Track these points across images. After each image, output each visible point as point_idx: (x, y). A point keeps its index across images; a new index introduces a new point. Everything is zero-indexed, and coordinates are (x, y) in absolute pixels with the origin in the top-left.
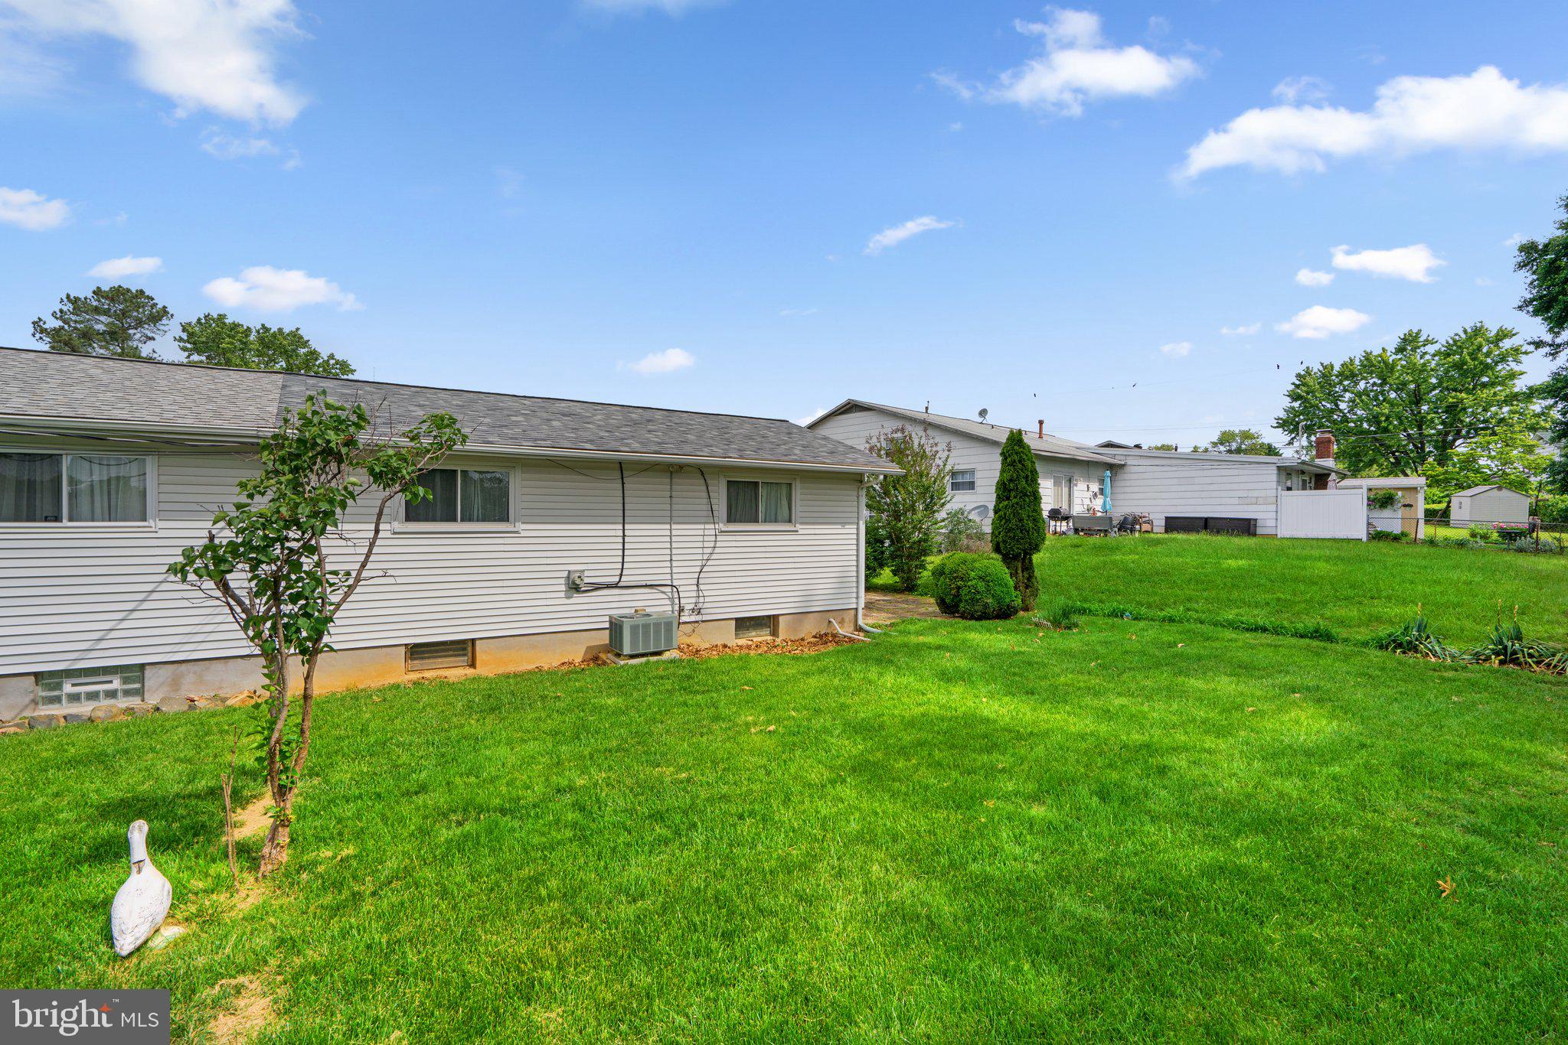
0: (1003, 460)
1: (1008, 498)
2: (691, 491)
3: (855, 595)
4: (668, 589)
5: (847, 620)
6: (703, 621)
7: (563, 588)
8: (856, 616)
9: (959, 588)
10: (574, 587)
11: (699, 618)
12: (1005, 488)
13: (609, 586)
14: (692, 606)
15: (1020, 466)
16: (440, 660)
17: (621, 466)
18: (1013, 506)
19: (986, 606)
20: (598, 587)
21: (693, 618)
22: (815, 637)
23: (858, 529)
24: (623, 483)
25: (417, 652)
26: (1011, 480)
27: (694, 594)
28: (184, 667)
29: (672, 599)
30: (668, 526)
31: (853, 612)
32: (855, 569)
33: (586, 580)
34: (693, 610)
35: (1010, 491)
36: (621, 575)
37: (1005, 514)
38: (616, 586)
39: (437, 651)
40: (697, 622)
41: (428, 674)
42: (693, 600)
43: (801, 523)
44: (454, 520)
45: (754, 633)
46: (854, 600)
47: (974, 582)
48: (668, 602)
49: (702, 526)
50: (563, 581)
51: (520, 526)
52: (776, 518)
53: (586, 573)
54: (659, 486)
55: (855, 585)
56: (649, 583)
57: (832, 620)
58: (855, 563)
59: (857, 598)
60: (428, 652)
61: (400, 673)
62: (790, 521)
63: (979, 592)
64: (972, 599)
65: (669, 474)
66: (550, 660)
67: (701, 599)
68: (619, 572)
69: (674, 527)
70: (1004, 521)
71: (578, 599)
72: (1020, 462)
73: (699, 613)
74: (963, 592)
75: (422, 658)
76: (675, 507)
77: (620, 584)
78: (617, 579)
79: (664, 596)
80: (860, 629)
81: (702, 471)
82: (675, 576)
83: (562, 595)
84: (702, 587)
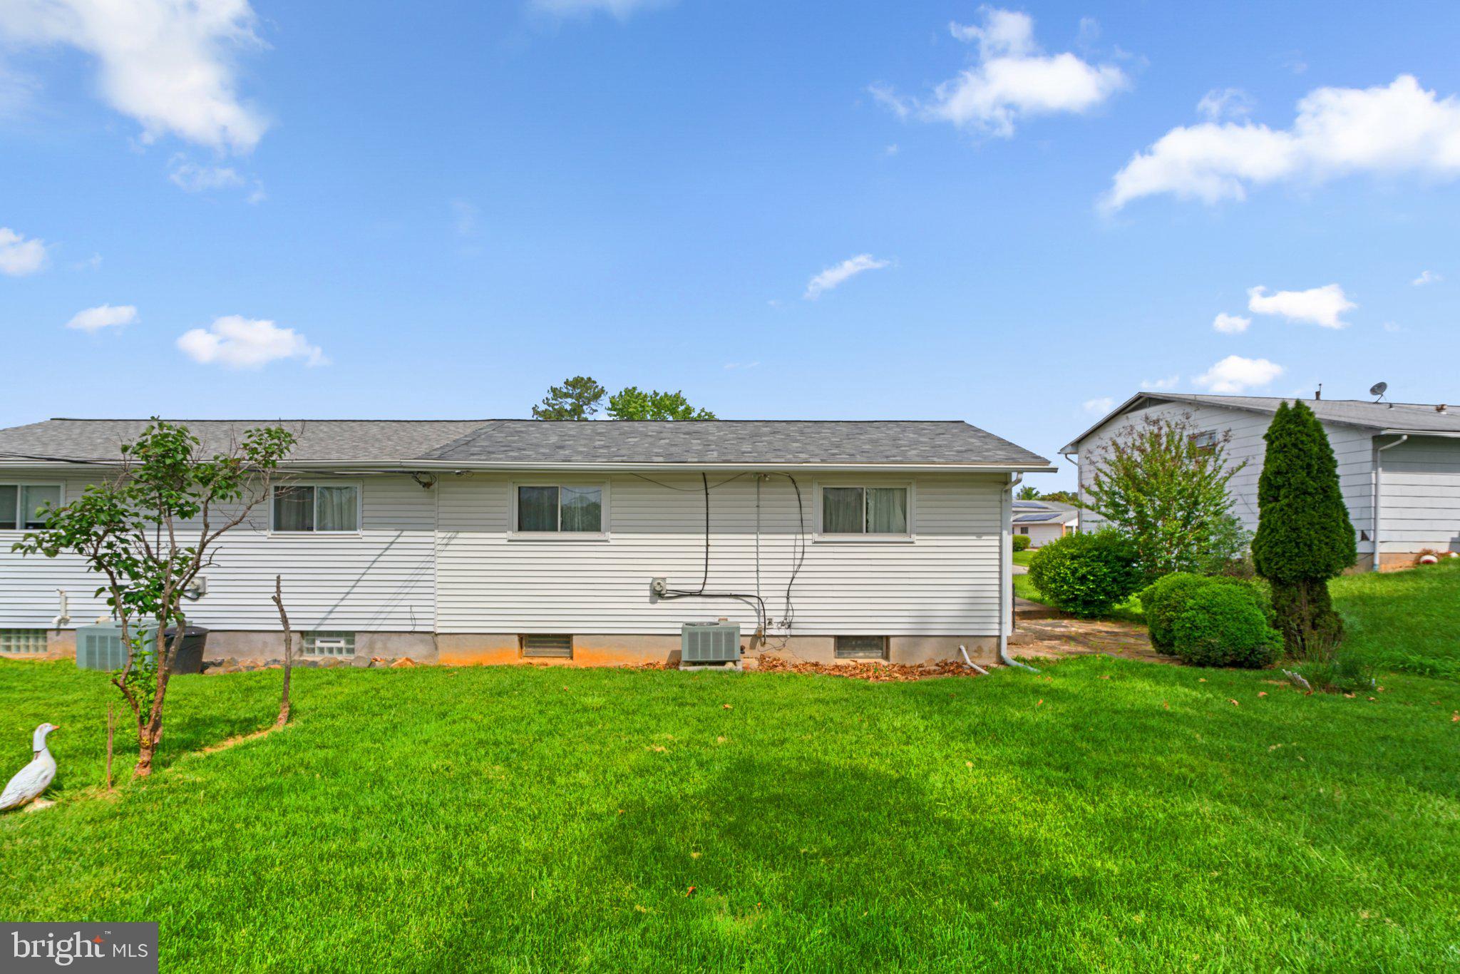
0: (1268, 445)
1: (1276, 499)
2: (780, 501)
3: (997, 620)
4: (755, 600)
5: (986, 649)
6: (792, 636)
7: (648, 593)
8: (999, 645)
9: (1170, 620)
10: (658, 594)
11: (788, 632)
12: (1270, 485)
13: (691, 594)
14: (782, 619)
15: (1295, 451)
16: (548, 650)
17: (705, 477)
18: (1282, 510)
19: (1210, 647)
20: (681, 594)
21: (782, 632)
22: (937, 665)
23: (1001, 540)
24: (707, 494)
25: (528, 640)
26: (1278, 473)
27: (784, 607)
28: (376, 636)
29: (758, 611)
30: (754, 537)
31: (995, 640)
32: (997, 588)
33: (669, 587)
34: (783, 624)
35: (1278, 488)
36: (704, 584)
37: (1269, 521)
38: (699, 594)
39: (545, 642)
40: (786, 636)
41: (535, 661)
42: (783, 613)
43: (918, 534)
44: (555, 529)
45: (861, 654)
46: (997, 626)
47: (1191, 613)
48: (754, 613)
49: (793, 537)
50: (648, 587)
51: (610, 536)
52: (889, 527)
53: (668, 581)
54: (747, 494)
55: (997, 607)
56: (734, 593)
57: (963, 648)
58: (997, 582)
59: (1000, 623)
60: (541, 642)
61: (514, 656)
62: (905, 531)
63: (1197, 628)
64: (1188, 637)
65: (756, 483)
66: (636, 659)
67: (790, 613)
68: (702, 581)
69: (761, 537)
70: (1268, 531)
71: (661, 604)
72: (1295, 445)
73: (789, 627)
74: (1176, 626)
75: (534, 647)
76: (762, 516)
77: (703, 593)
78: (700, 587)
79: (749, 607)
80: (1002, 661)
81: (793, 479)
82: (761, 587)
83: (647, 600)
84: (792, 600)
